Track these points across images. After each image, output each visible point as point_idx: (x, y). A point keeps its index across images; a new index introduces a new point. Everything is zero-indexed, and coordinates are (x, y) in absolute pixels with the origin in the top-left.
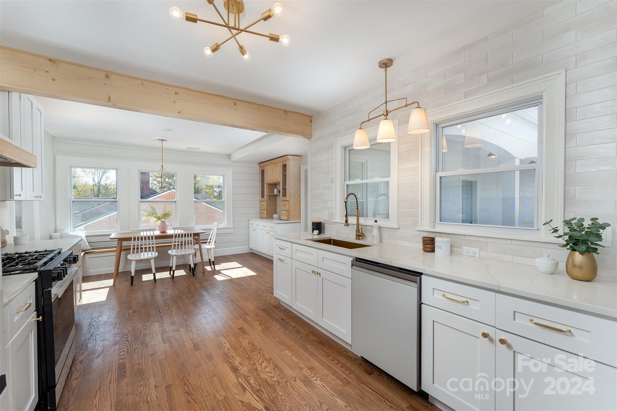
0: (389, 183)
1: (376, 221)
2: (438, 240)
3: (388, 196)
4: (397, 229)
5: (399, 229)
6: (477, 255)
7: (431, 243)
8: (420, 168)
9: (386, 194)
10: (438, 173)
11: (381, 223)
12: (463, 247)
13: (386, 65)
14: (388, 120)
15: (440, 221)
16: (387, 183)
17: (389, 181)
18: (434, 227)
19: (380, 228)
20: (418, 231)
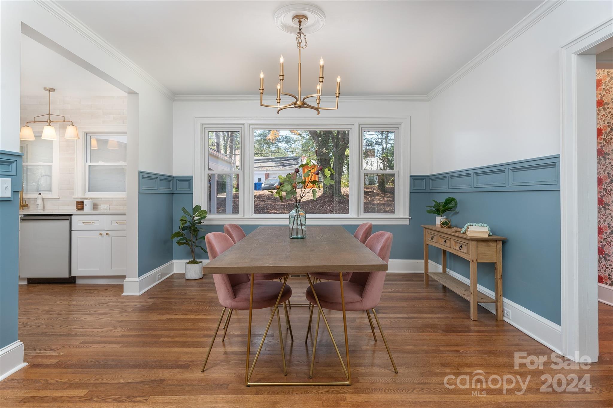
0: (51, 167)
1: (40, 194)
2: (86, 202)
3: (50, 177)
4: (58, 198)
5: (59, 198)
6: (108, 208)
7: (82, 204)
8: (75, 158)
9: (49, 175)
10: (87, 163)
11: (44, 195)
12: (101, 205)
13: (49, 90)
14: (50, 127)
15: (89, 192)
16: (50, 167)
17: (51, 166)
18: (84, 195)
19: (43, 199)
20: (74, 198)
